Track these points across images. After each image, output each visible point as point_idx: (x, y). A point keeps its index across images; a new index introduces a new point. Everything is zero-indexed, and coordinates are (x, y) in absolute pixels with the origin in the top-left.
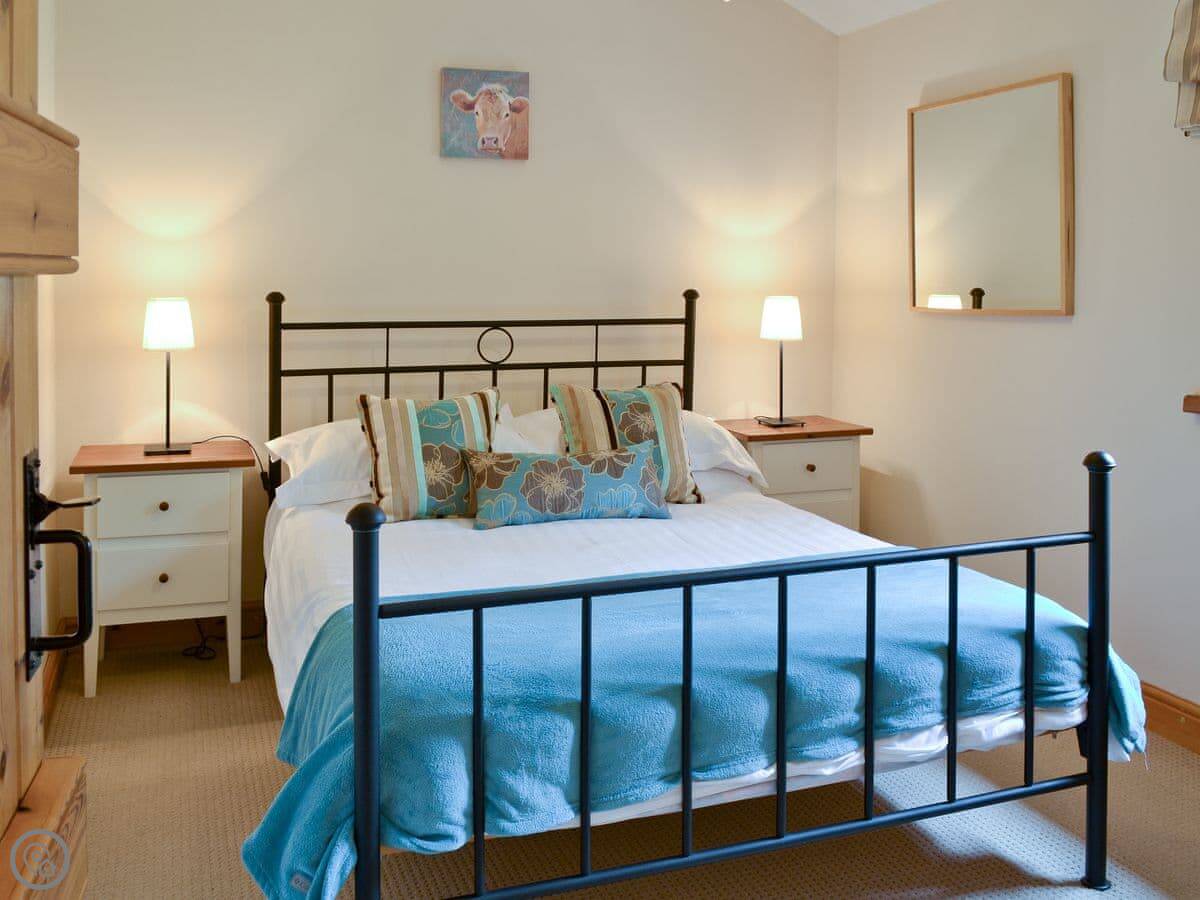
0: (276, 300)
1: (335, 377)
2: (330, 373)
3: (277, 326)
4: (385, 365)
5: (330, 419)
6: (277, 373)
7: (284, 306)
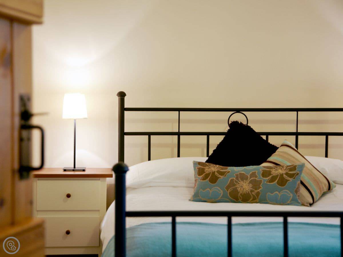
0: (122, 95)
1: (151, 136)
2: (149, 134)
3: (123, 109)
4: (178, 131)
5: (149, 159)
6: (122, 134)
7: (126, 98)
